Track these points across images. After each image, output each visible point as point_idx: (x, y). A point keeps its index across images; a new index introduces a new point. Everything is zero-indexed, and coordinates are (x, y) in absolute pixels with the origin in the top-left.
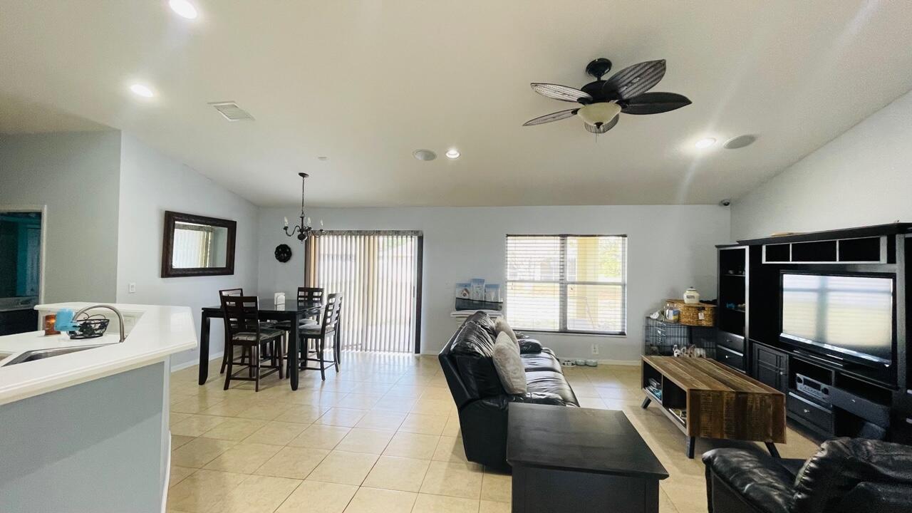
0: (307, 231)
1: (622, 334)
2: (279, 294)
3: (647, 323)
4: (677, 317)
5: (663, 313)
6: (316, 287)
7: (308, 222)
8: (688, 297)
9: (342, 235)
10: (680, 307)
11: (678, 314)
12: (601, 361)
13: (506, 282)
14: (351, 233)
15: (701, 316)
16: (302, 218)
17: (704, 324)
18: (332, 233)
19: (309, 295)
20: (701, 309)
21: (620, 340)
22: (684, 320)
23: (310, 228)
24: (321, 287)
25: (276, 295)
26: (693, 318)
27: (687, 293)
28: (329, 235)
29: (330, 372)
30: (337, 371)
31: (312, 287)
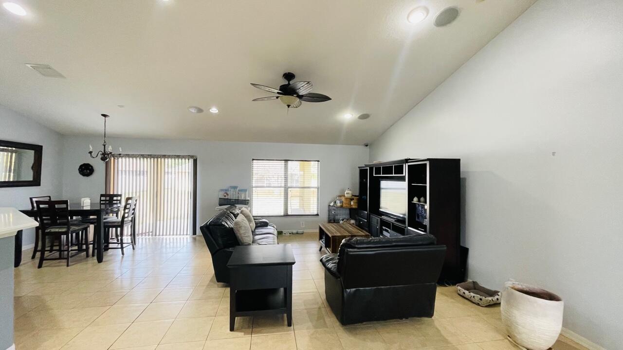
0: (108, 154)
1: (317, 215)
2: (85, 199)
3: (329, 208)
4: (341, 204)
5: (335, 202)
6: (115, 193)
7: (109, 149)
8: (347, 194)
9: (136, 157)
10: (343, 199)
11: (342, 202)
12: (305, 231)
13: (252, 188)
14: (143, 156)
15: (352, 203)
16: (105, 146)
17: (354, 207)
18: (128, 156)
19: (109, 199)
20: (352, 199)
21: (316, 218)
22: (344, 205)
23: (111, 153)
24: (120, 193)
25: (83, 199)
26: (348, 204)
27: (347, 192)
28: (125, 157)
29: (128, 249)
30: (134, 249)
31: (112, 193)
